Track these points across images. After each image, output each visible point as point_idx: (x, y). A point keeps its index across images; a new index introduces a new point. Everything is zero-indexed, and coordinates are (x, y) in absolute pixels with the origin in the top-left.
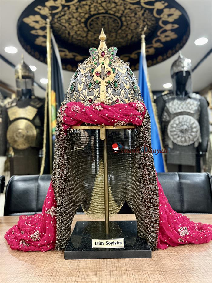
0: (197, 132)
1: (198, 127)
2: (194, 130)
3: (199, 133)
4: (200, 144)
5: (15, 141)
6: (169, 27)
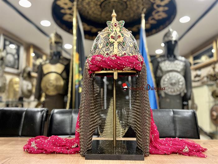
0: (182, 85)
1: (184, 82)
2: (181, 83)
3: (184, 86)
4: (185, 94)
5: (47, 89)
6: (161, 9)
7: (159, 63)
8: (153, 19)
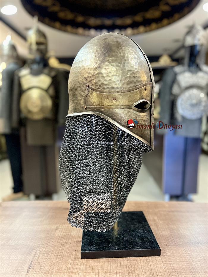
7: (176, 75)
8: (167, 4)
